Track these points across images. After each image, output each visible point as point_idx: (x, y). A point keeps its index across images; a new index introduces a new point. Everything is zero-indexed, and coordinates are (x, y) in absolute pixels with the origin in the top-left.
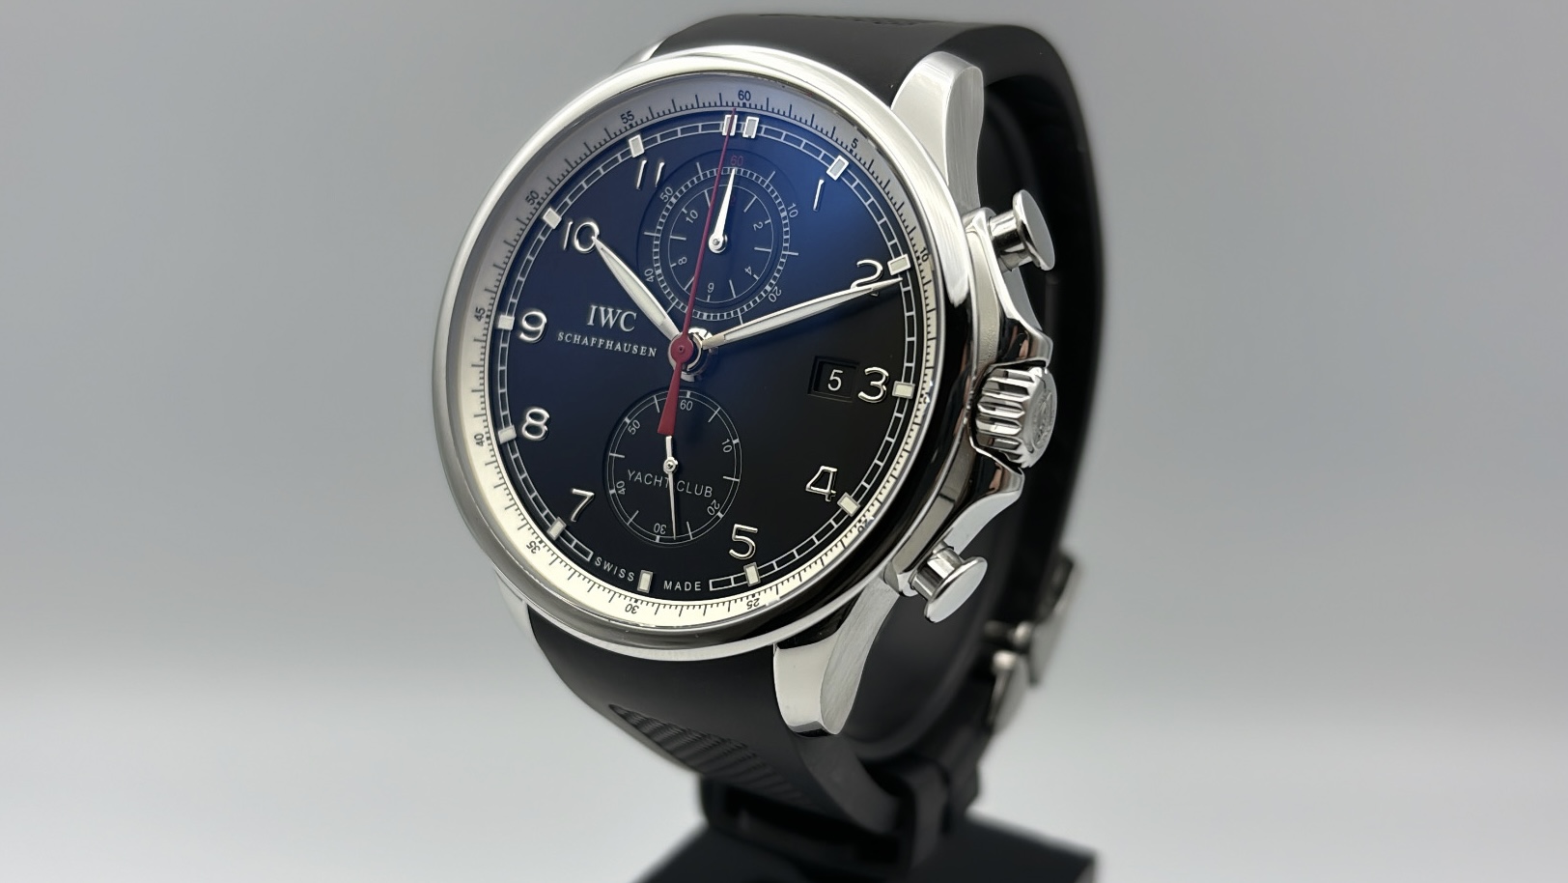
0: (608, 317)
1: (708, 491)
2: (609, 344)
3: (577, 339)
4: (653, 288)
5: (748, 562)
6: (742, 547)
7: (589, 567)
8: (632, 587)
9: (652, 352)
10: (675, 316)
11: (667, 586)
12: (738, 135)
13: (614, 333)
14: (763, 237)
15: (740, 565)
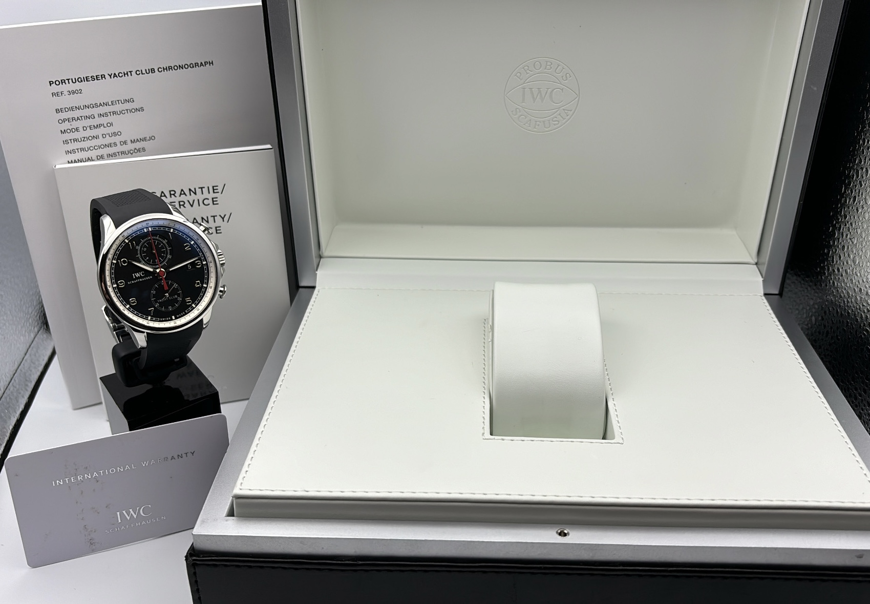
0: (138, 275)
1: (176, 296)
2: (141, 280)
3: (133, 282)
4: (144, 265)
5: (192, 304)
6: (190, 302)
7: (160, 321)
8: (172, 319)
9: (151, 277)
10: (152, 268)
11: (178, 316)
12: (149, 231)
13: (141, 277)
14: (162, 247)
15: (191, 305)
